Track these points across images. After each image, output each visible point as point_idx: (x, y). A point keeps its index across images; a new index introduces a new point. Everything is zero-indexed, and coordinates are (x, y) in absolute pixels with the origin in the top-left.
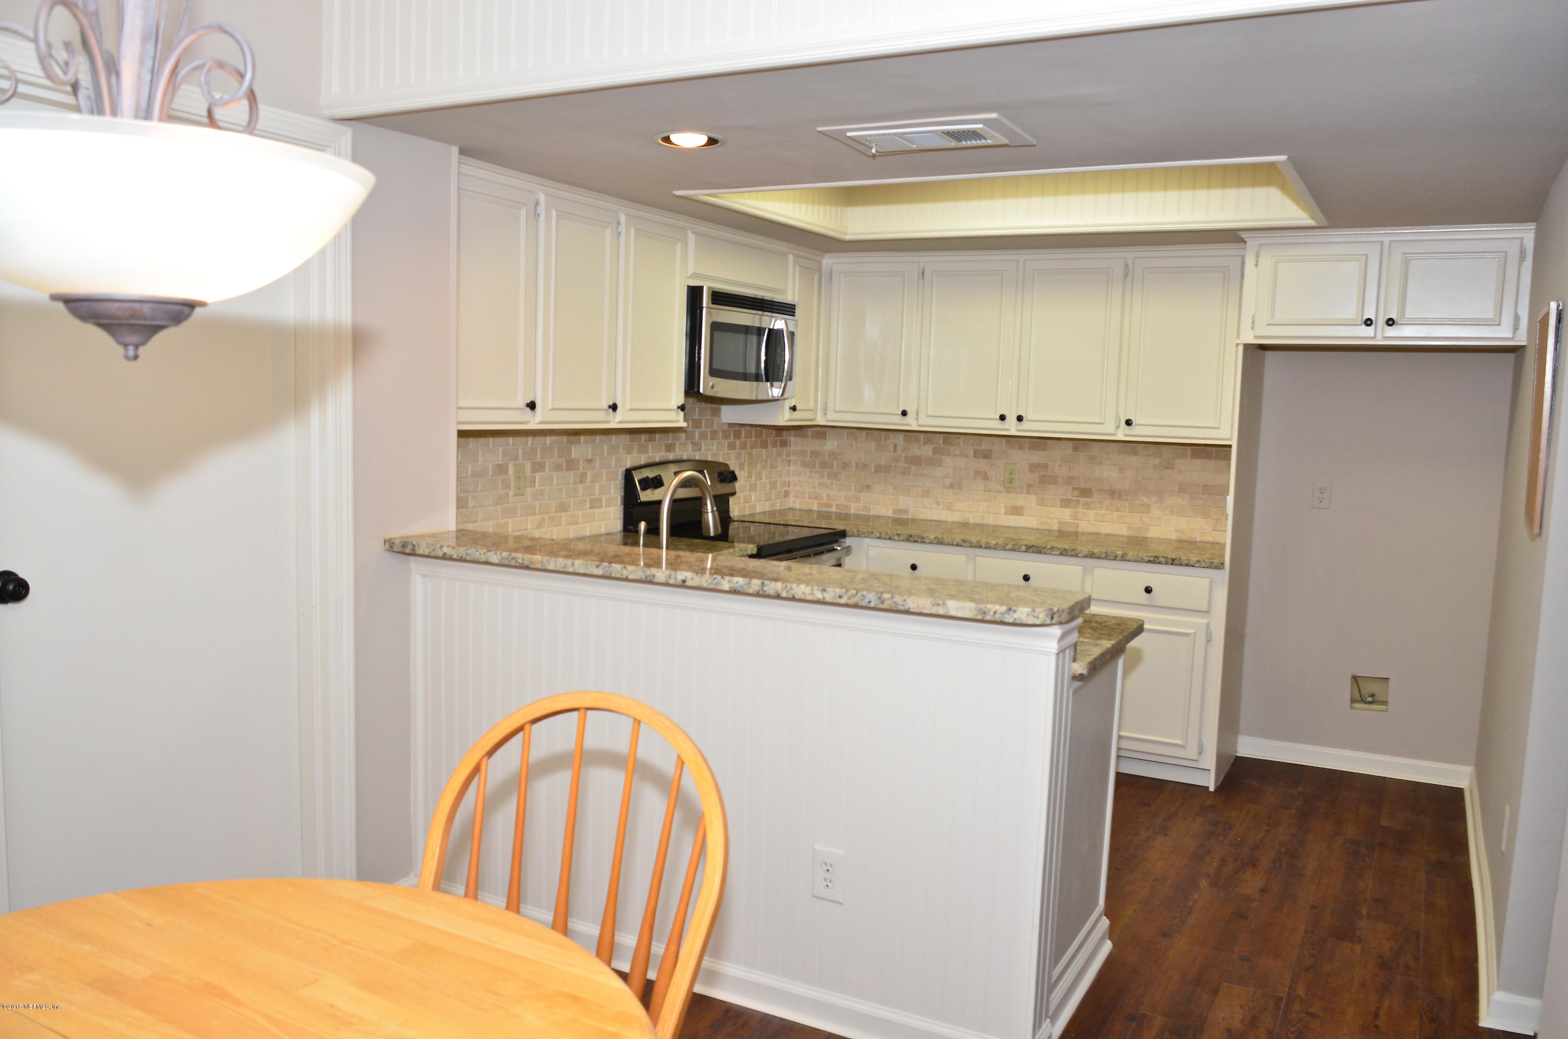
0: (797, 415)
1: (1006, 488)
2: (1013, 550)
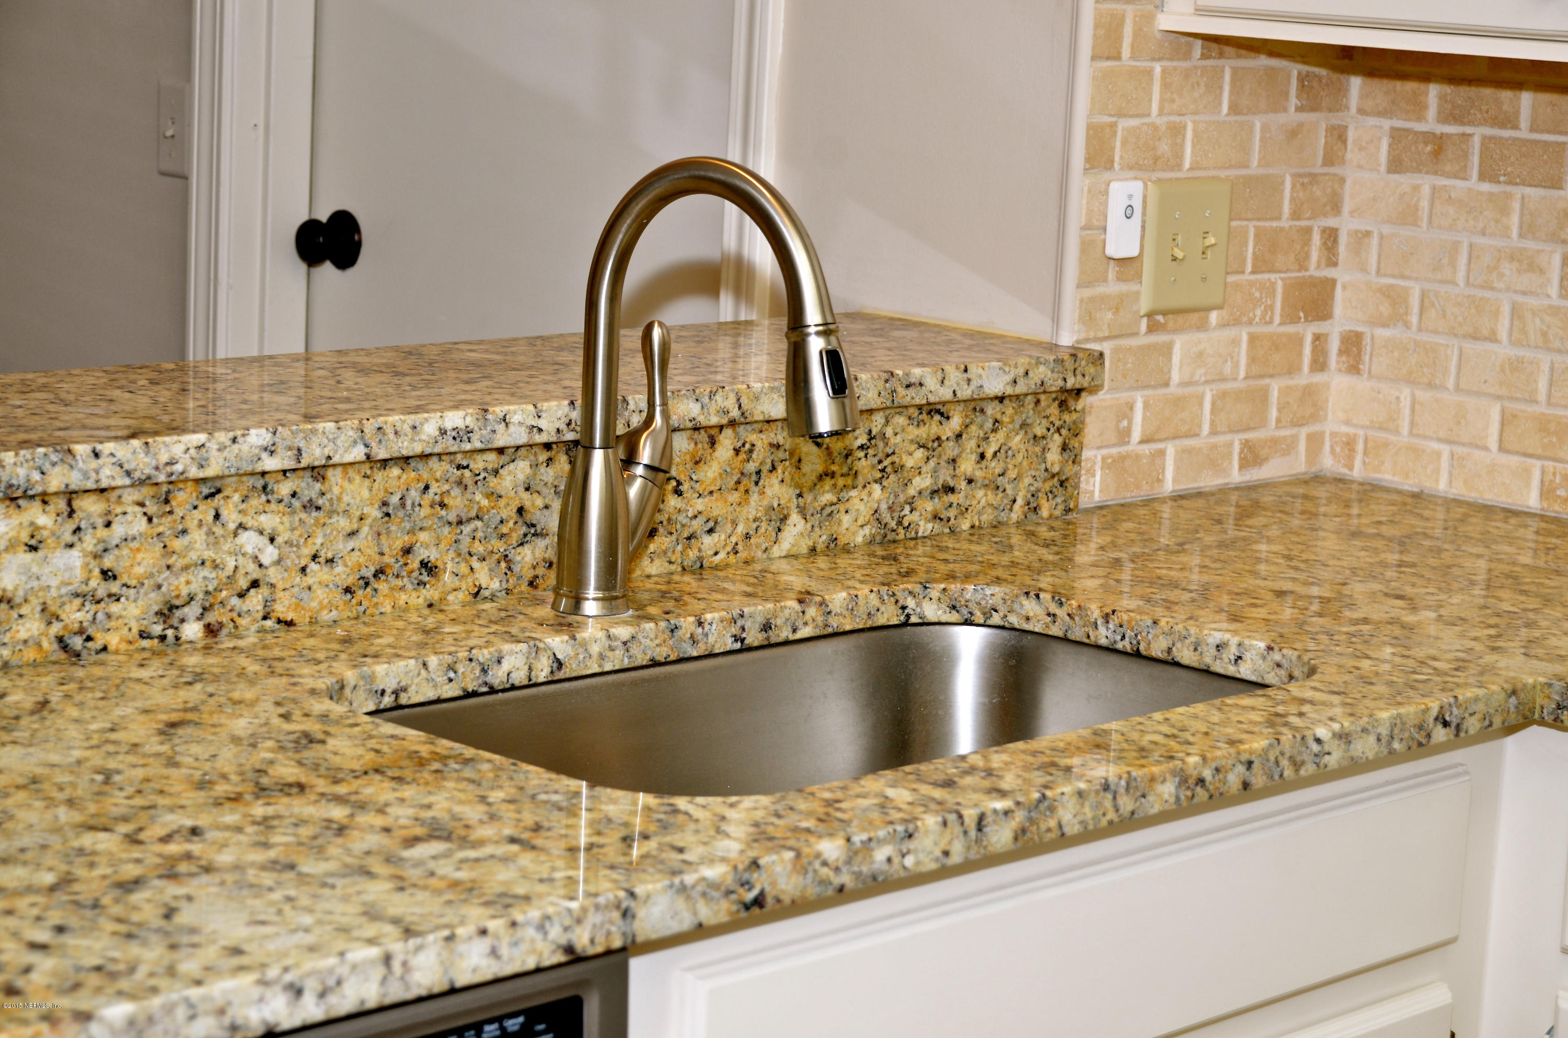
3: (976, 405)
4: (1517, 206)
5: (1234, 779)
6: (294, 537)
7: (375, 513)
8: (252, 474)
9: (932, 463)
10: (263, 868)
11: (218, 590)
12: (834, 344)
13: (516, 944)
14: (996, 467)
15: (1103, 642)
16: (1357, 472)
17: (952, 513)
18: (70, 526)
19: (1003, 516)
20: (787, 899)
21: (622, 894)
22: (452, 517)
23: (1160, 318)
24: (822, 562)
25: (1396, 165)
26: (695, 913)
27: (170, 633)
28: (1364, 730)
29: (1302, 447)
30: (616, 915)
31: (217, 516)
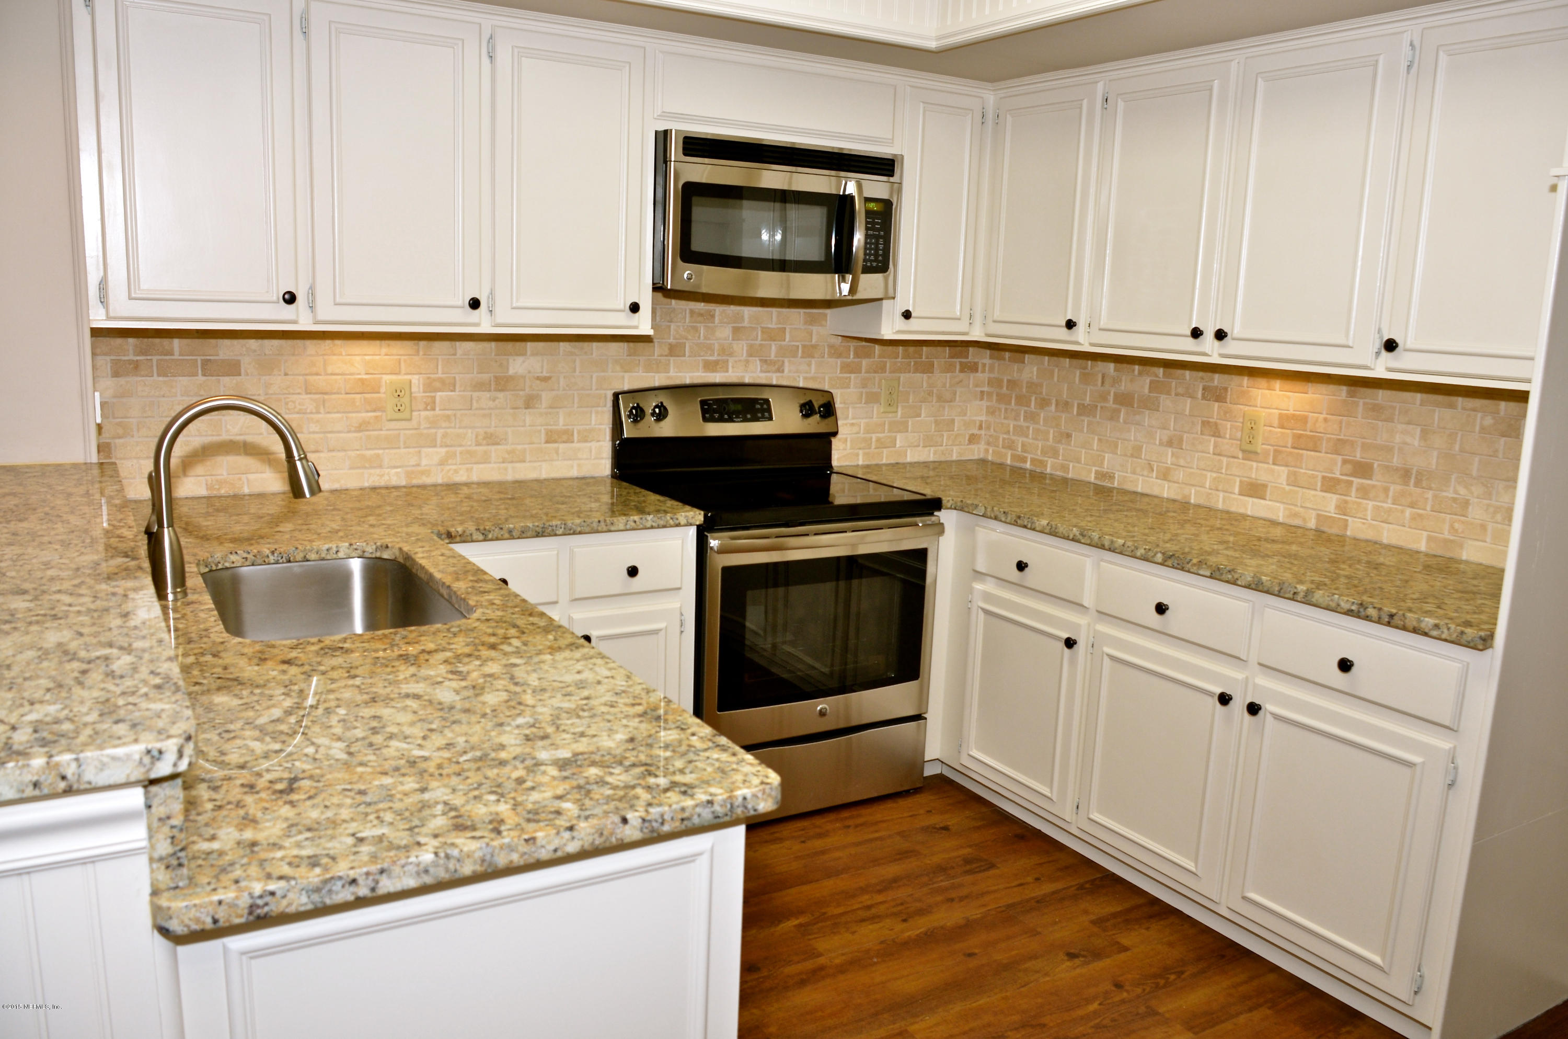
0: (913, 324)
1: (1243, 451)
2: (1145, 559)
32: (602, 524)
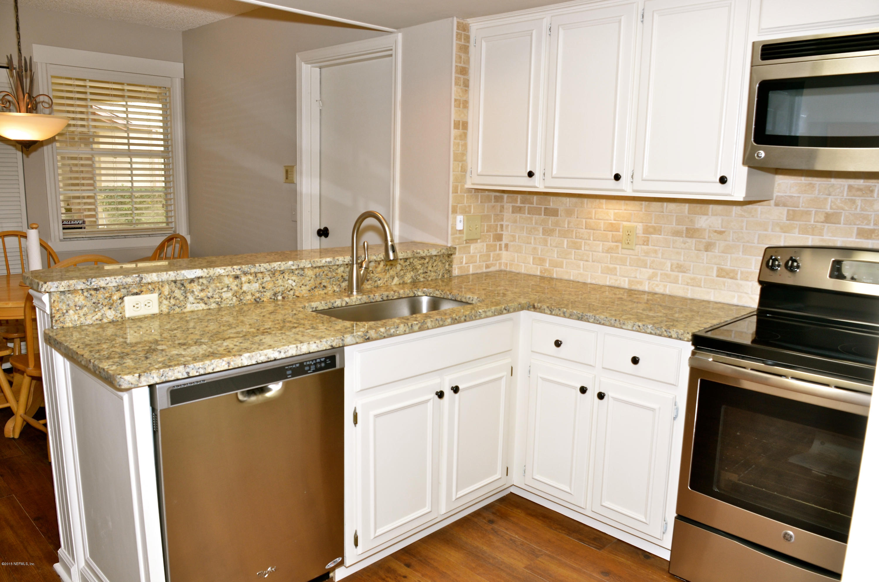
3: (431, 257)
4: (534, 219)
5: (463, 319)
6: (299, 281)
7: (314, 277)
8: (290, 269)
9: (423, 268)
10: (279, 333)
11: (284, 290)
12: (393, 244)
13: (321, 345)
14: (435, 268)
15: (450, 298)
16: (508, 269)
17: (427, 277)
18: (256, 279)
19: (437, 277)
20: (374, 338)
21: (342, 337)
22: (329, 277)
23: (468, 241)
24: (401, 286)
25: (513, 212)
26: (356, 340)
27: (276, 298)
28: (489, 311)
29: (498, 265)
30: (341, 340)
31: (284, 277)
32: (617, 322)
